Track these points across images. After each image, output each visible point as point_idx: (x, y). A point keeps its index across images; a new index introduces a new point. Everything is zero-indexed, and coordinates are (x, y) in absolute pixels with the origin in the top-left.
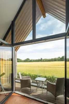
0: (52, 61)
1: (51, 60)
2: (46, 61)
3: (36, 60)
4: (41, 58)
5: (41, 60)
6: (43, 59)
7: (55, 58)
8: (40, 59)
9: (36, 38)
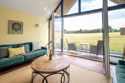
0: (94, 33)
1: (93, 31)
2: (86, 33)
3: (74, 31)
4: (81, 30)
5: (80, 32)
6: (83, 30)
7: (98, 29)
8: (79, 30)
9: (81, 12)
